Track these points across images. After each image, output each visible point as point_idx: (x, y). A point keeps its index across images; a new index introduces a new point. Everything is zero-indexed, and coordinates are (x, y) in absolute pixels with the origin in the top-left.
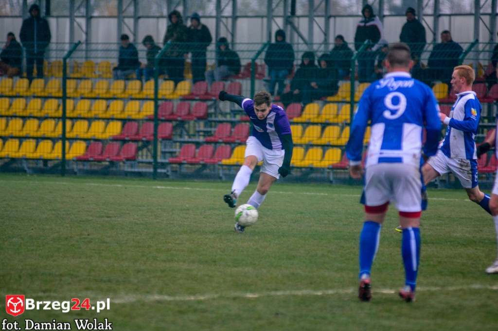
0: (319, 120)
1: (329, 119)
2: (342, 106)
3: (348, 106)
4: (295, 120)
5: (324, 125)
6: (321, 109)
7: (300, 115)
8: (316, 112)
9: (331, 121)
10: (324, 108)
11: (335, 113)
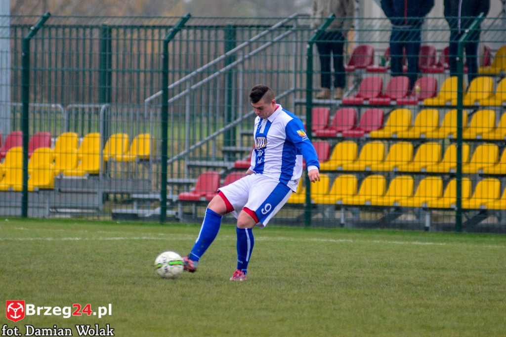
0: (411, 134)
1: (425, 133)
2: (445, 113)
3: (454, 112)
4: (375, 133)
5: (417, 142)
6: (413, 118)
7: (381, 127)
8: (406, 122)
9: (429, 135)
10: (418, 116)
11: (435, 124)
